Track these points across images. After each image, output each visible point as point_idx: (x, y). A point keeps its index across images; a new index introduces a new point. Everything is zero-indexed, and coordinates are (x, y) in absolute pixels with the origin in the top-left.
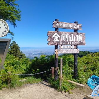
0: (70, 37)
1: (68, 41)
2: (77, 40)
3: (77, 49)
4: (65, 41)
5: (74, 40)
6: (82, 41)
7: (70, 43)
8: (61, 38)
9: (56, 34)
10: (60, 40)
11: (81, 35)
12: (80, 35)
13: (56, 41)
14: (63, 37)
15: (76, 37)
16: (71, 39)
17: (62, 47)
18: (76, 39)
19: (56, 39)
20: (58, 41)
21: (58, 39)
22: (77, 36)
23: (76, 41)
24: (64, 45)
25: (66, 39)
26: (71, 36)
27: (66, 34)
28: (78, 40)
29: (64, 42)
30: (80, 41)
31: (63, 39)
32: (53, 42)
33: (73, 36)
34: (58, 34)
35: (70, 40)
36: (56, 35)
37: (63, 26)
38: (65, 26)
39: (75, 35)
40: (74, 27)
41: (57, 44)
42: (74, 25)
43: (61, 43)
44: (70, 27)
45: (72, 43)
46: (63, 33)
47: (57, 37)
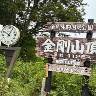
0: (73, 46)
1: (68, 51)
2: (88, 51)
4: (63, 51)
5: (82, 51)
8: (56, 46)
9: (48, 40)
10: (54, 50)
12: (94, 43)
13: (48, 50)
16: (75, 49)
19: (48, 48)
20: (52, 51)
21: (51, 48)
23: (84, 53)
25: (66, 49)
26: (75, 44)
27: (65, 41)
28: (90, 51)
29: (62, 53)
33: (80, 44)
34: (52, 40)
35: (73, 51)
36: (48, 42)
37: (61, 28)
38: (65, 28)
39: (83, 43)
40: (83, 29)
41: (48, 55)
42: (82, 25)
43: (56, 55)
44: (75, 29)
45: (76, 55)
46: (60, 39)
47: (50, 45)
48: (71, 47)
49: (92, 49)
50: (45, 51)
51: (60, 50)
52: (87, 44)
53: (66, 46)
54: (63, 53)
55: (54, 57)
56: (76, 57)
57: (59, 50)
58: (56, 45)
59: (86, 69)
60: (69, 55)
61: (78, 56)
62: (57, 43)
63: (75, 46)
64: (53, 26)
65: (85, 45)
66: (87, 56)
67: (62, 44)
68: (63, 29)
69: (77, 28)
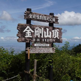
1: (42, 37)
3: (52, 48)
4: (39, 36)
5: (50, 36)
6: (58, 38)
7: (44, 40)
9: (28, 27)
10: (33, 36)
11: (58, 30)
12: (56, 30)
13: (28, 36)
14: (37, 31)
15: (52, 33)
17: (35, 45)
18: (52, 35)
19: (28, 34)
20: (31, 36)
21: (30, 34)
22: (53, 31)
23: (51, 38)
24: (38, 42)
25: (41, 35)
26: (46, 31)
27: (40, 28)
28: (54, 36)
29: (38, 38)
30: (57, 38)
31: (37, 35)
32: (25, 37)
33: (49, 31)
34: (31, 27)
35: (45, 36)
36: (28, 29)
37: (37, 18)
39: (50, 30)
40: (50, 20)
41: (29, 40)
42: (49, 17)
43: (34, 40)
44: (46, 20)
45: (47, 39)
46: (37, 27)
47: (30, 32)
48: (44, 33)
49: (55, 35)
50: (26, 37)
51: (37, 36)
52: (52, 31)
53: (41, 33)
55: (33, 41)
56: (47, 41)
57: (36, 36)
58: (34, 31)
59: (53, 49)
60: (43, 39)
62: (35, 30)
63: (46, 32)
66: (53, 39)
67: (38, 31)
68: (38, 18)
69: (46, 19)
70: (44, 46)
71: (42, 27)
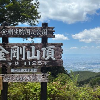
0: (28, 52)
1: (23, 59)
2: (44, 56)
4: (18, 59)
5: (38, 57)
6: (54, 59)
8: (10, 54)
10: (8, 59)
14: (15, 52)
15: (42, 52)
16: (31, 55)
20: (5, 59)
21: (4, 56)
22: (44, 49)
23: (40, 59)
25: (21, 56)
26: (31, 50)
27: (19, 47)
28: (46, 57)
33: (36, 50)
34: (4, 47)
35: (29, 58)
38: (18, 33)
39: (39, 48)
40: (37, 34)
41: (1, 64)
42: (36, 30)
43: (10, 64)
44: (29, 34)
46: (14, 46)
47: (2, 53)
48: (26, 54)
51: (15, 58)
52: (42, 49)
53: (21, 53)
54: (18, 61)
55: (8, 66)
56: (33, 64)
57: (13, 58)
58: (10, 52)
59: (43, 76)
60: (25, 62)
61: (34, 63)
62: (10, 50)
63: (31, 52)
64: (4, 31)
65: (40, 50)
67: (17, 51)
68: (16, 34)
69: (31, 33)
70: (26, 72)
71: (23, 44)
